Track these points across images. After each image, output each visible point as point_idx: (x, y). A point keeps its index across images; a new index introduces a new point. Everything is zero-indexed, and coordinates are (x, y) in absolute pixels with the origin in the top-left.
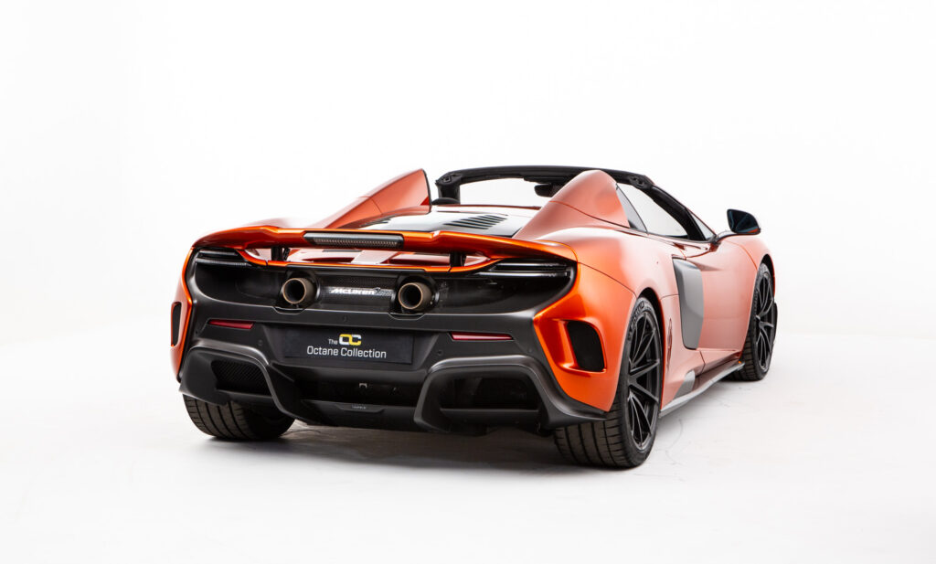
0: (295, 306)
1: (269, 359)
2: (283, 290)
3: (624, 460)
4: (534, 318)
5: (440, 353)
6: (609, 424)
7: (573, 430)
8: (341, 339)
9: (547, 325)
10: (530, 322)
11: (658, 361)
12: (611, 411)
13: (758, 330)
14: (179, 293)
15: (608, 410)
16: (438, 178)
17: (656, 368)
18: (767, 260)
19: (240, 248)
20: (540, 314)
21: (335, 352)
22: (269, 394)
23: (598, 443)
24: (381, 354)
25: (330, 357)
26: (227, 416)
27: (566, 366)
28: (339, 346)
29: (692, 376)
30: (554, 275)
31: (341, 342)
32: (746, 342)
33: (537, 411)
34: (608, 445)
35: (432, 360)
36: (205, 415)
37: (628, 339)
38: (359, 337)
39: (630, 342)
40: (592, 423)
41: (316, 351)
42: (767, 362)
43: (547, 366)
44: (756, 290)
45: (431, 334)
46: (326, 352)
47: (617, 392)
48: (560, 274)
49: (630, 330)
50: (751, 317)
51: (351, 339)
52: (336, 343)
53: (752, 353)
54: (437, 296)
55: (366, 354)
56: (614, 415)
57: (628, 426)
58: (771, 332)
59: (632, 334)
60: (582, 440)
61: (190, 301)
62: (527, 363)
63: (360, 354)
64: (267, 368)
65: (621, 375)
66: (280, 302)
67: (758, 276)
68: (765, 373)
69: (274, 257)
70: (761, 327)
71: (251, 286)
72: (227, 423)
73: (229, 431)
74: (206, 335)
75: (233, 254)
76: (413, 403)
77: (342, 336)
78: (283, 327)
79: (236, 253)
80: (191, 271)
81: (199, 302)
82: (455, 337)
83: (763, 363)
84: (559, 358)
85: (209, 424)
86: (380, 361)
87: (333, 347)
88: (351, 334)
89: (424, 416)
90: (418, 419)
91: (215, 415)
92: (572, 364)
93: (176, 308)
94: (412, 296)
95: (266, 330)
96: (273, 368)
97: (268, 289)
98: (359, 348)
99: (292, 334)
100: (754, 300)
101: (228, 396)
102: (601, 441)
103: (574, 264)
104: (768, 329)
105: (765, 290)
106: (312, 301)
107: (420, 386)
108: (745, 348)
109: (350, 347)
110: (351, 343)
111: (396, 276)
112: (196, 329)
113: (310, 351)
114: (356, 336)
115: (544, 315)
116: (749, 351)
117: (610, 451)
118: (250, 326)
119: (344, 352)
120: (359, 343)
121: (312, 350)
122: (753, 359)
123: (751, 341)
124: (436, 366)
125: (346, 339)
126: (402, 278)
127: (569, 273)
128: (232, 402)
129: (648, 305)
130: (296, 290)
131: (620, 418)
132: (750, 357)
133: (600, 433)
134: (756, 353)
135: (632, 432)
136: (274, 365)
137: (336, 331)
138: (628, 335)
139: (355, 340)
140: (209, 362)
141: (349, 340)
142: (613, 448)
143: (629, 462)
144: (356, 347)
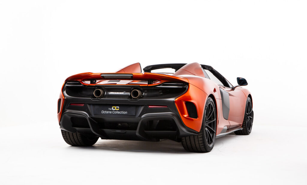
0: (98, 98)
1: (89, 115)
2: (94, 93)
3: (204, 149)
4: (175, 101)
5: (144, 112)
6: (199, 137)
7: (187, 138)
8: (112, 108)
9: (179, 103)
10: (174, 102)
11: (215, 119)
12: (200, 132)
13: (247, 118)
14: (61, 96)
15: (199, 131)
16: (144, 68)
17: (214, 121)
18: (250, 96)
19: (80, 80)
20: (177, 99)
21: (111, 112)
22: (90, 128)
23: (196, 143)
24: (125, 113)
25: (109, 114)
26: (75, 138)
27: (185, 116)
28: (112, 110)
29: (226, 128)
30: (181, 87)
31: (113, 109)
32: (244, 121)
33: (176, 131)
34: (199, 144)
35: (142, 114)
36: (68, 137)
37: (205, 109)
38: (118, 107)
39: (206, 110)
40: (194, 135)
41: (104, 112)
42: (250, 129)
43: (179, 116)
44: (246, 105)
45: (142, 106)
46: (107, 112)
47: (202, 126)
48: (183, 87)
49: (206, 106)
50: (245, 113)
51: (116, 108)
52: (111, 109)
53: (246, 125)
54: (144, 94)
55: (121, 113)
56: (201, 133)
57: (206, 137)
58: (252, 120)
59: (206, 108)
60: (191, 142)
61: (64, 98)
62: (173, 115)
63: (119, 113)
64: (89, 118)
65: (203, 120)
66: (93, 97)
67: (247, 100)
68: (250, 133)
69: (91, 83)
70: (249, 118)
71: (84, 92)
72: (75, 140)
73: (76, 143)
74: (69, 108)
75: (78, 83)
76: (136, 130)
77: (113, 107)
78: (94, 105)
79: (79, 82)
80: (64, 89)
81: (67, 98)
82: (149, 107)
83: (249, 129)
84: (183, 113)
85: (69, 140)
86: (125, 115)
87: (110, 111)
88: (116, 106)
89: (139, 132)
90: (137, 134)
91: (71, 137)
92: (187, 115)
93: (59, 101)
94: (136, 94)
95: (88, 106)
96: (91, 118)
97: (89, 93)
98: (118, 111)
99: (97, 107)
100: (246, 108)
101: (76, 129)
102: (197, 143)
103: (188, 84)
104: (251, 118)
105: (249, 105)
106: (104, 96)
107: (138, 123)
108: (243, 123)
109: (116, 111)
110: (116, 109)
111: (130, 88)
112: (66, 107)
115: (178, 100)
116: (245, 124)
117: (200, 146)
118: (83, 105)
119: (114, 112)
120: (118, 109)
121: (103, 112)
122: (246, 127)
123: (245, 121)
124: (143, 116)
125: (114, 108)
126: (132, 88)
127: (186, 87)
128: (77, 132)
129: (211, 100)
130: (98, 93)
131: (203, 135)
132: (245, 126)
133: (196, 140)
134: (247, 126)
135: (207, 140)
136: (91, 117)
137: (111, 105)
138: (205, 108)
139: (117, 108)
140: (70, 117)
141: (115, 108)
142: (201, 145)
143: (206, 150)
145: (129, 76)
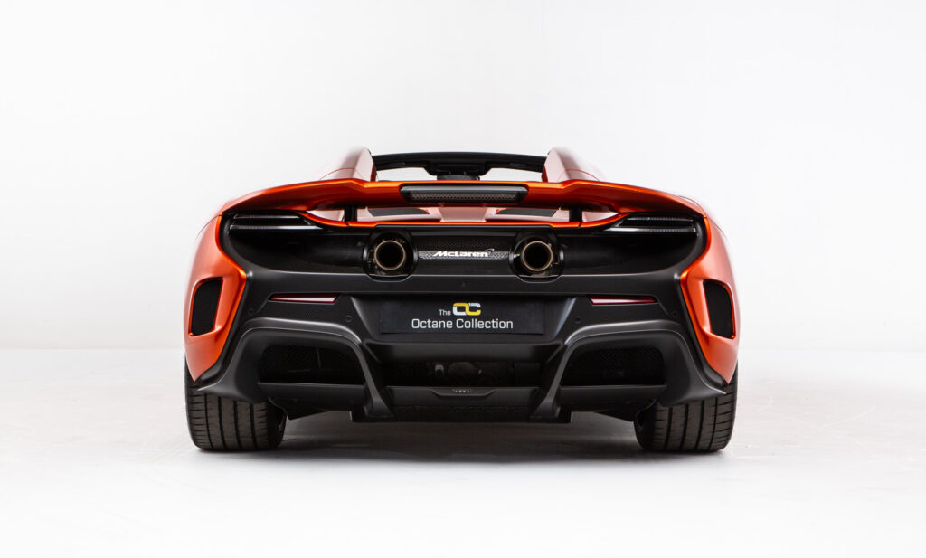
1: (362, 338)
2: (375, 255)
4: (680, 278)
5: (578, 319)
8: (455, 309)
14: (218, 267)
20: (686, 273)
21: (449, 325)
24: (507, 325)
25: (442, 331)
28: (453, 318)
31: (456, 312)
35: (571, 326)
38: (478, 305)
41: (424, 325)
46: (436, 325)
51: (468, 309)
52: (448, 313)
54: (561, 256)
55: (488, 325)
61: (243, 273)
63: (481, 325)
64: (359, 347)
75: (294, 216)
77: (456, 305)
82: (595, 301)
86: (507, 332)
87: (446, 318)
88: (467, 302)
94: (539, 256)
95: (355, 303)
96: (368, 347)
98: (479, 318)
99: (389, 307)
106: (412, 265)
109: (467, 318)
110: (468, 312)
111: (513, 235)
113: (416, 324)
114: (473, 305)
115: (689, 274)
118: (332, 299)
119: (460, 324)
120: (478, 313)
121: (418, 324)
124: (572, 337)
125: (461, 309)
136: (369, 344)
137: (448, 301)
139: (473, 309)
141: (466, 312)
144: (474, 317)
145: (512, 193)
